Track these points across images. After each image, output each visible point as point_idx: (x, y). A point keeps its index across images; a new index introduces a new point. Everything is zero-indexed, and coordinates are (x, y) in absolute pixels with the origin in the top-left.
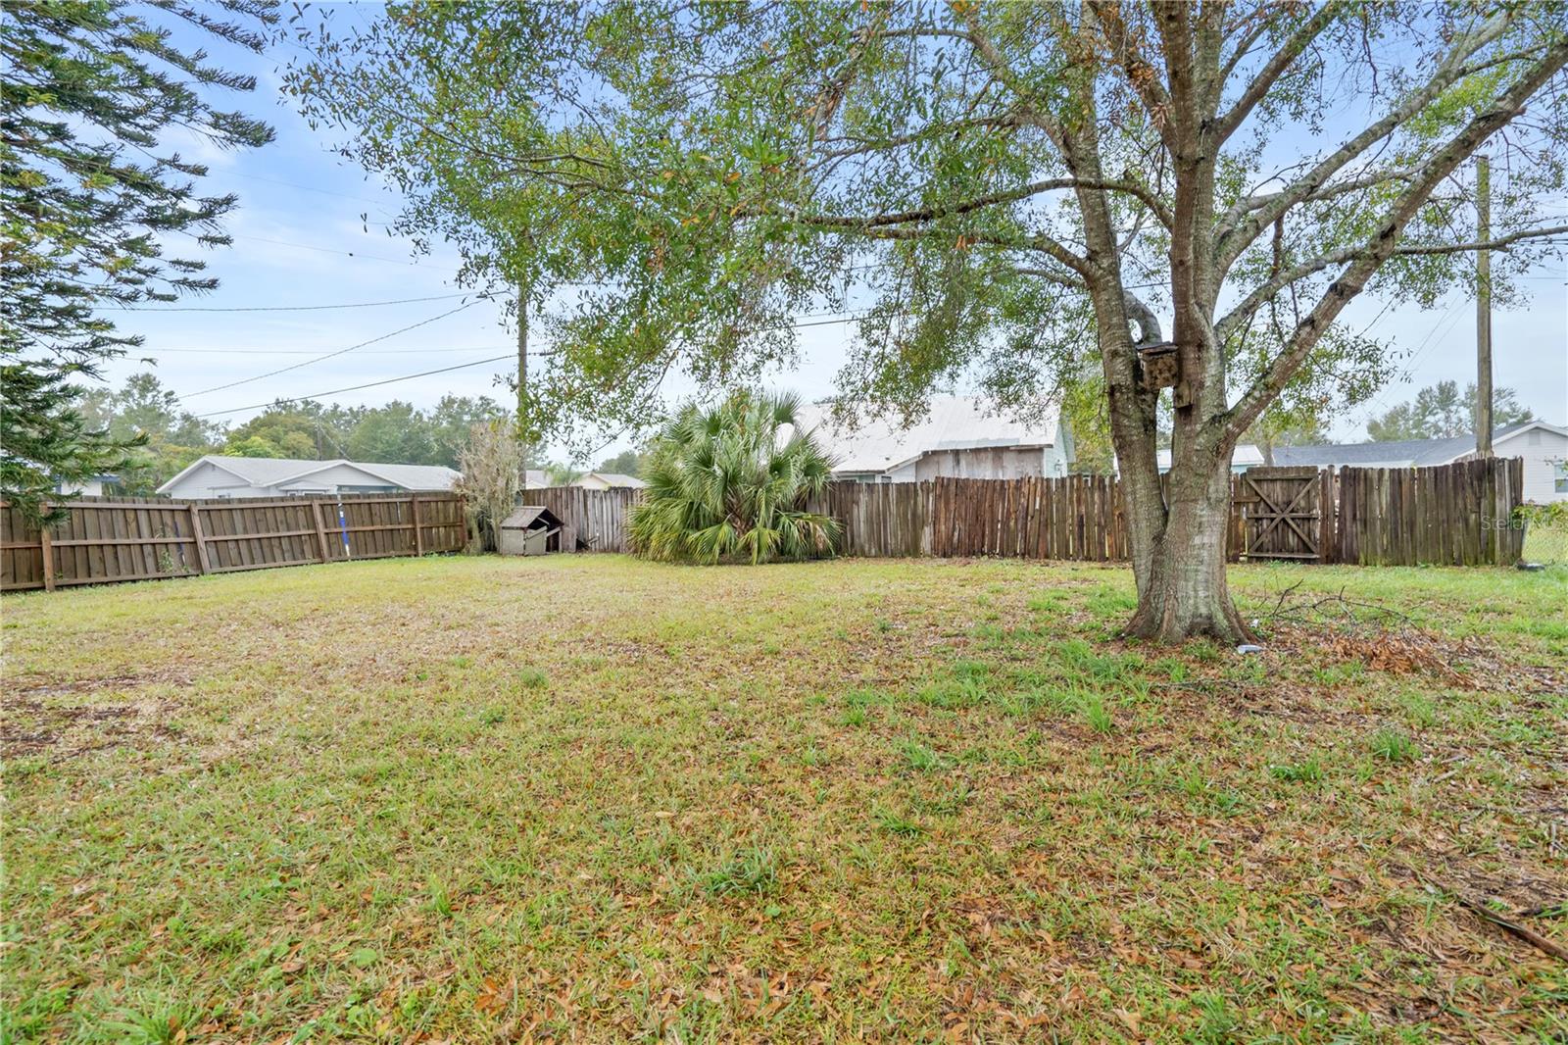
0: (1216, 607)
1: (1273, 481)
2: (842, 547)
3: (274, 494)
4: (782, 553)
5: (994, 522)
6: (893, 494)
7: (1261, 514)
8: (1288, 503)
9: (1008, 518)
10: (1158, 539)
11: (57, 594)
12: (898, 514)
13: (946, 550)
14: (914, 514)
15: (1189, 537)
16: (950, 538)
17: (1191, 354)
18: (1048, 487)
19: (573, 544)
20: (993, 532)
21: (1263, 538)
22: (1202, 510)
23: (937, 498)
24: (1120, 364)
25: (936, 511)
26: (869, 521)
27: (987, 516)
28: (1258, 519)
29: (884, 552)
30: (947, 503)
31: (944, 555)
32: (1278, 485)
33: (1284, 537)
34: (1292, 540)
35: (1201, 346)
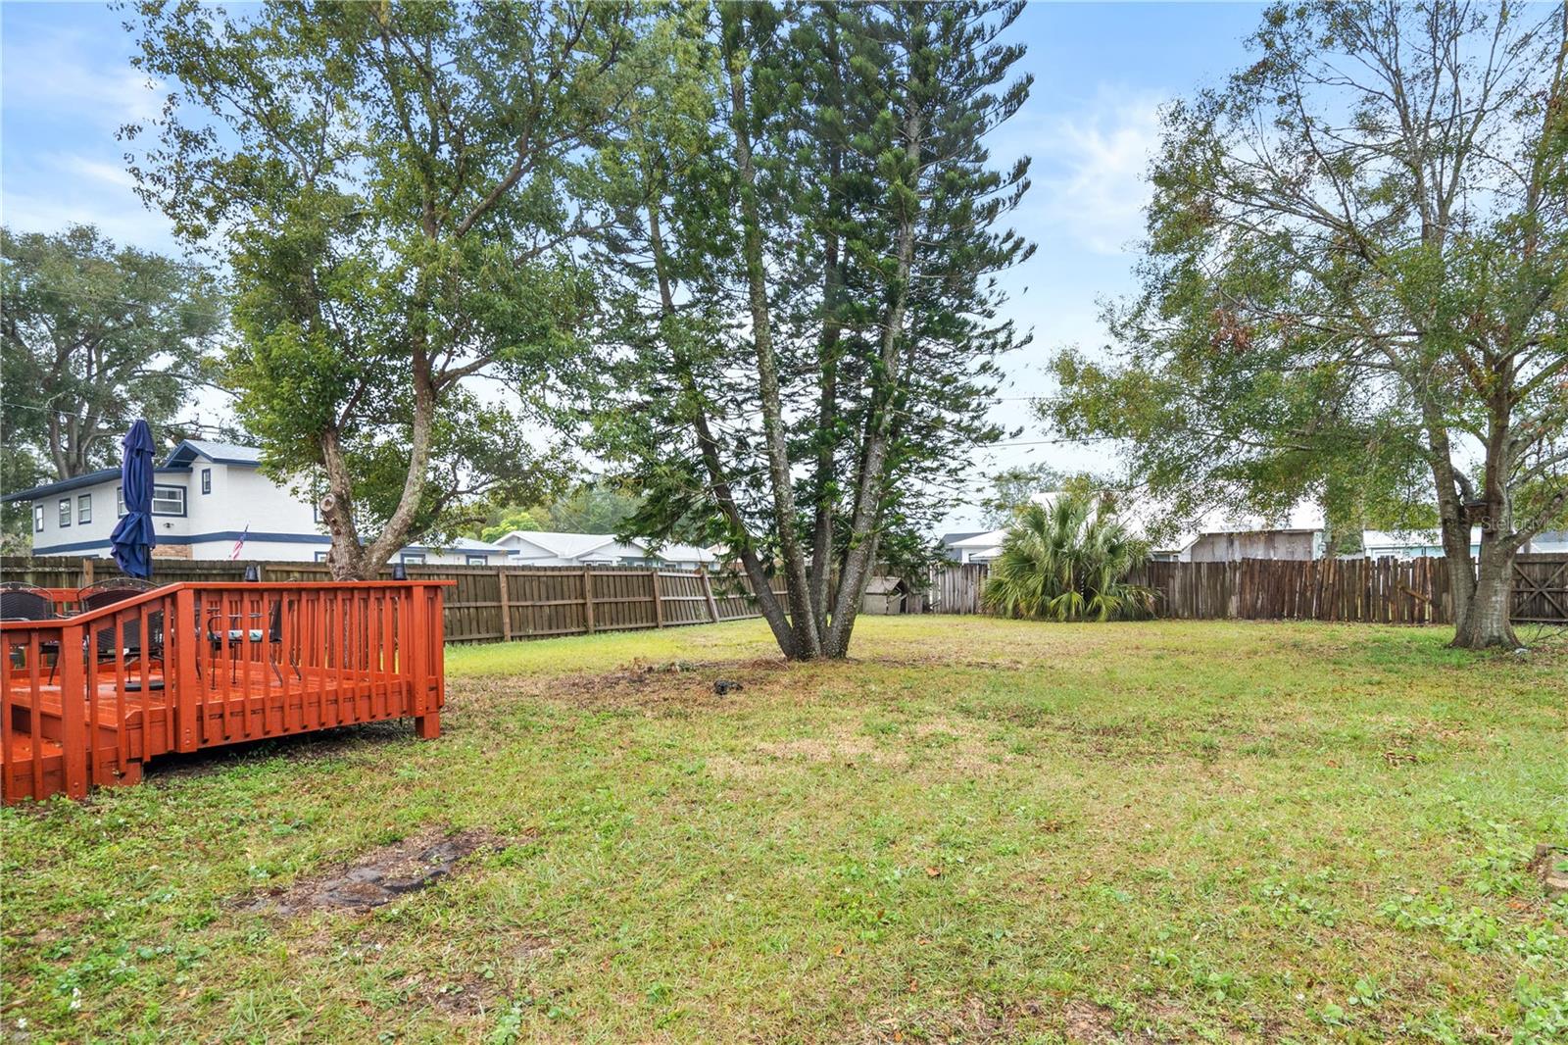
0: (1503, 632)
1: (1534, 564)
2: (1163, 611)
3: (575, 564)
4: (1122, 615)
5: (1292, 593)
6: (1204, 570)
7: (1522, 588)
8: (1545, 581)
9: (1305, 590)
10: (1471, 598)
11: (597, 636)
12: (1209, 587)
13: (1250, 614)
14: (1222, 586)
15: (1489, 597)
16: (1254, 606)
17: (1494, 507)
18: (1341, 567)
19: (919, 607)
20: (1292, 600)
21: (1523, 606)
22: (1497, 584)
23: (1243, 574)
24: (1450, 508)
25: (1242, 584)
26: (1183, 591)
27: (1287, 588)
28: (1519, 593)
29: (1197, 615)
30: (1252, 578)
31: (1249, 618)
32: (1537, 568)
33: (1542, 605)
34: (1547, 607)
35: (1500, 502)
